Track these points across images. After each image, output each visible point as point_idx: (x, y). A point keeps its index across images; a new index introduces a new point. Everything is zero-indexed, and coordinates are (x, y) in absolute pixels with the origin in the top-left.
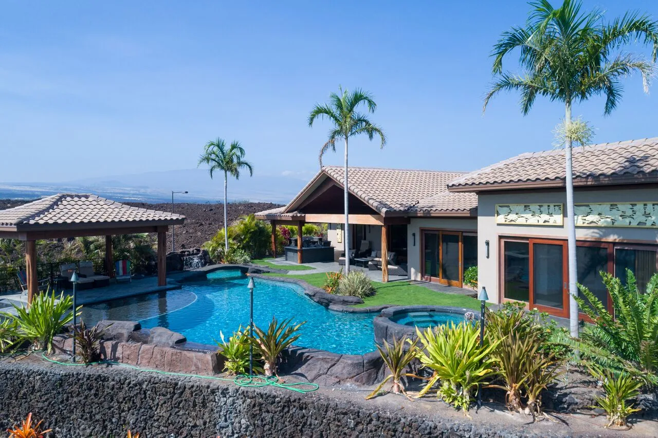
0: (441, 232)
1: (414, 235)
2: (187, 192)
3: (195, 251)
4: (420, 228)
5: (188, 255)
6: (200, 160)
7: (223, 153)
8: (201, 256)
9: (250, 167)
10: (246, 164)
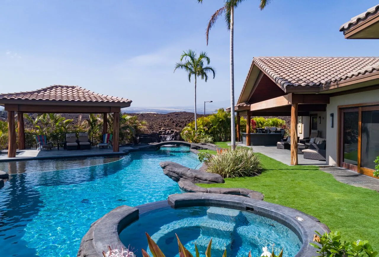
0: (360, 108)
1: (332, 115)
2: (212, 102)
3: (170, 132)
4: (338, 106)
5: (164, 134)
6: (176, 66)
7: (193, 61)
8: (173, 136)
9: (213, 70)
10: (211, 69)
